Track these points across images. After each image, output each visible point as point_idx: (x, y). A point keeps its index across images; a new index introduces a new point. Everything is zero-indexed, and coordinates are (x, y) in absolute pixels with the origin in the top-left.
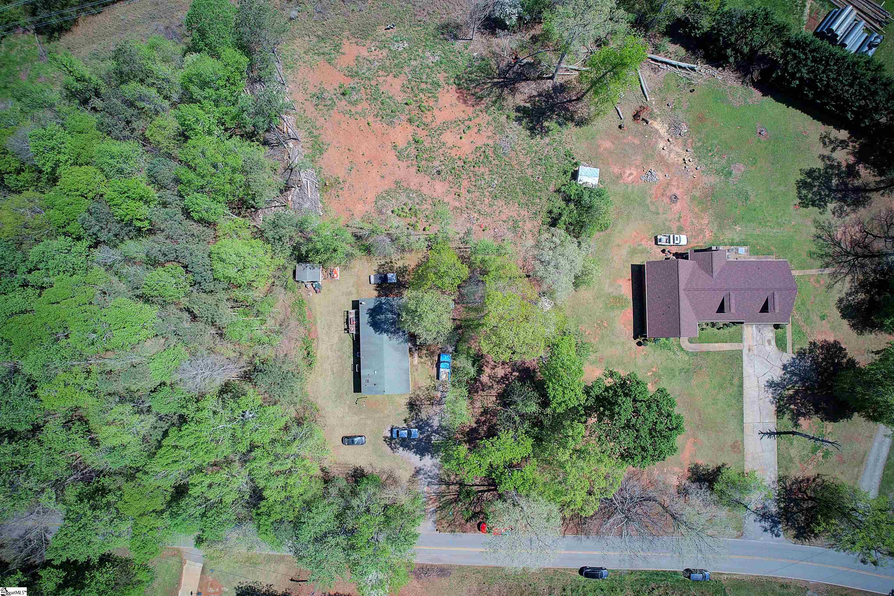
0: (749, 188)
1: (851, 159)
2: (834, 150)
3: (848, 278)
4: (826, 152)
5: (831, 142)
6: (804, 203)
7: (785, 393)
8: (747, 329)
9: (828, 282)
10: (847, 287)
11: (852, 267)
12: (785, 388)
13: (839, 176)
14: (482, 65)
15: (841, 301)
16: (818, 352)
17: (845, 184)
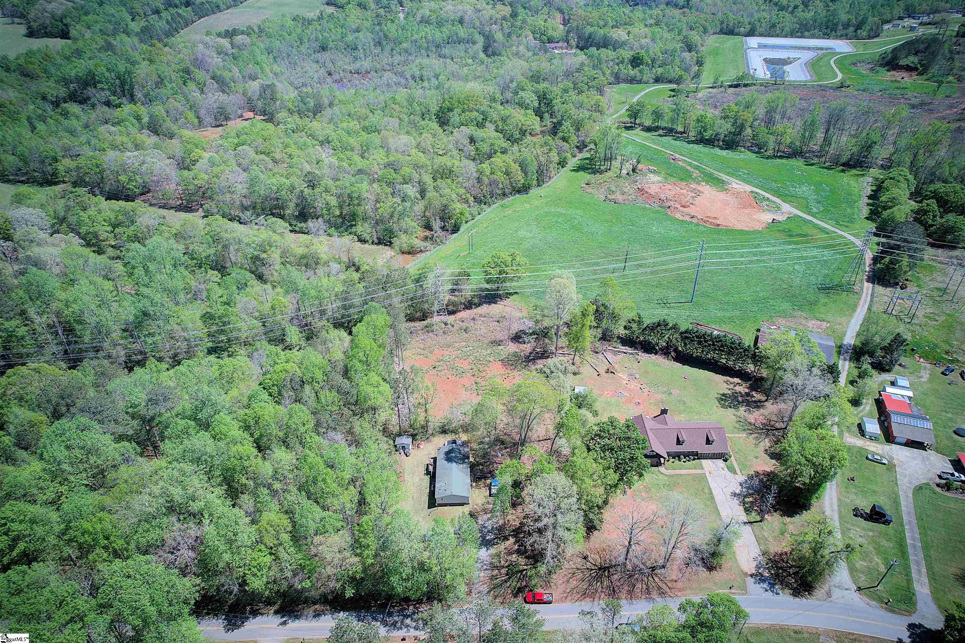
3: (767, 440)
5: (731, 383)
7: (747, 500)
8: (704, 462)
9: (754, 442)
10: (768, 444)
11: (767, 435)
12: (745, 497)
13: (742, 396)
14: (515, 354)
15: (766, 450)
16: (762, 477)
17: (748, 400)
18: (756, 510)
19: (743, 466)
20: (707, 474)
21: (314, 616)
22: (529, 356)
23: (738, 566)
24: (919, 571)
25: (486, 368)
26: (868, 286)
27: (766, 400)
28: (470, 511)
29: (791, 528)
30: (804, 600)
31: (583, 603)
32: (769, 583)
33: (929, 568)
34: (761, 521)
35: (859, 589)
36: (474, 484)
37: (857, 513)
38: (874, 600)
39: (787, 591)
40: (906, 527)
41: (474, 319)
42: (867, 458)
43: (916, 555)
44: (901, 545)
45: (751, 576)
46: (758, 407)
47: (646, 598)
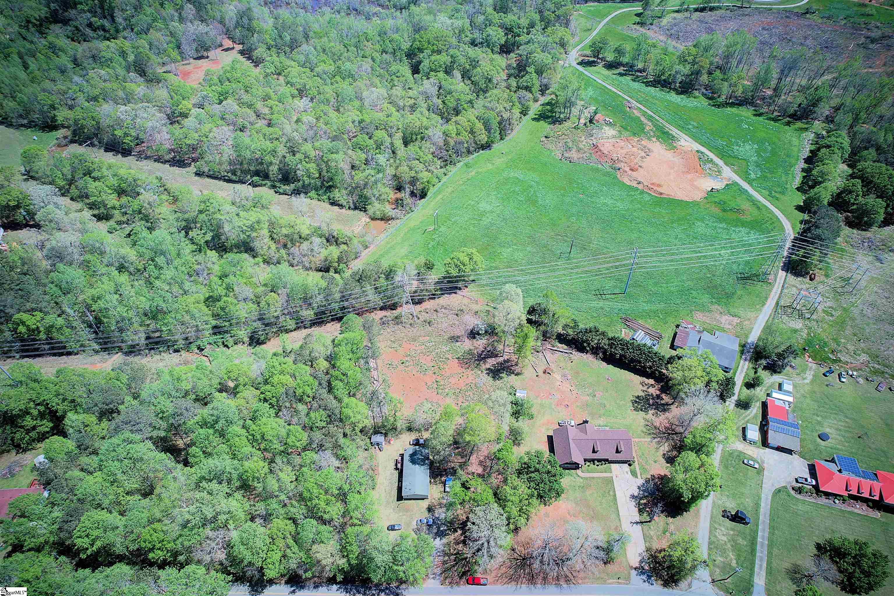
0: (605, 402)
1: (658, 392)
2: (648, 388)
3: (666, 444)
4: (645, 388)
5: (646, 385)
6: (636, 409)
7: (642, 502)
8: (613, 466)
9: (656, 446)
10: (667, 449)
11: (668, 439)
12: (641, 499)
13: (653, 399)
14: (470, 352)
15: (664, 454)
16: (657, 480)
17: (656, 402)
18: (647, 511)
19: (644, 469)
20: (614, 478)
21: (314, 587)
22: (481, 355)
23: (627, 561)
24: (761, 566)
25: (445, 366)
26: (782, 274)
27: (672, 404)
28: (429, 505)
29: (672, 527)
30: (671, 590)
31: (510, 586)
32: (648, 575)
33: (769, 563)
34: (649, 522)
35: (713, 581)
36: (432, 481)
37: (725, 514)
38: (723, 590)
39: (660, 582)
40: (760, 527)
41: (436, 311)
42: (743, 462)
43: (762, 552)
44: (753, 544)
45: (635, 569)
46: (664, 410)
47: (556, 584)
